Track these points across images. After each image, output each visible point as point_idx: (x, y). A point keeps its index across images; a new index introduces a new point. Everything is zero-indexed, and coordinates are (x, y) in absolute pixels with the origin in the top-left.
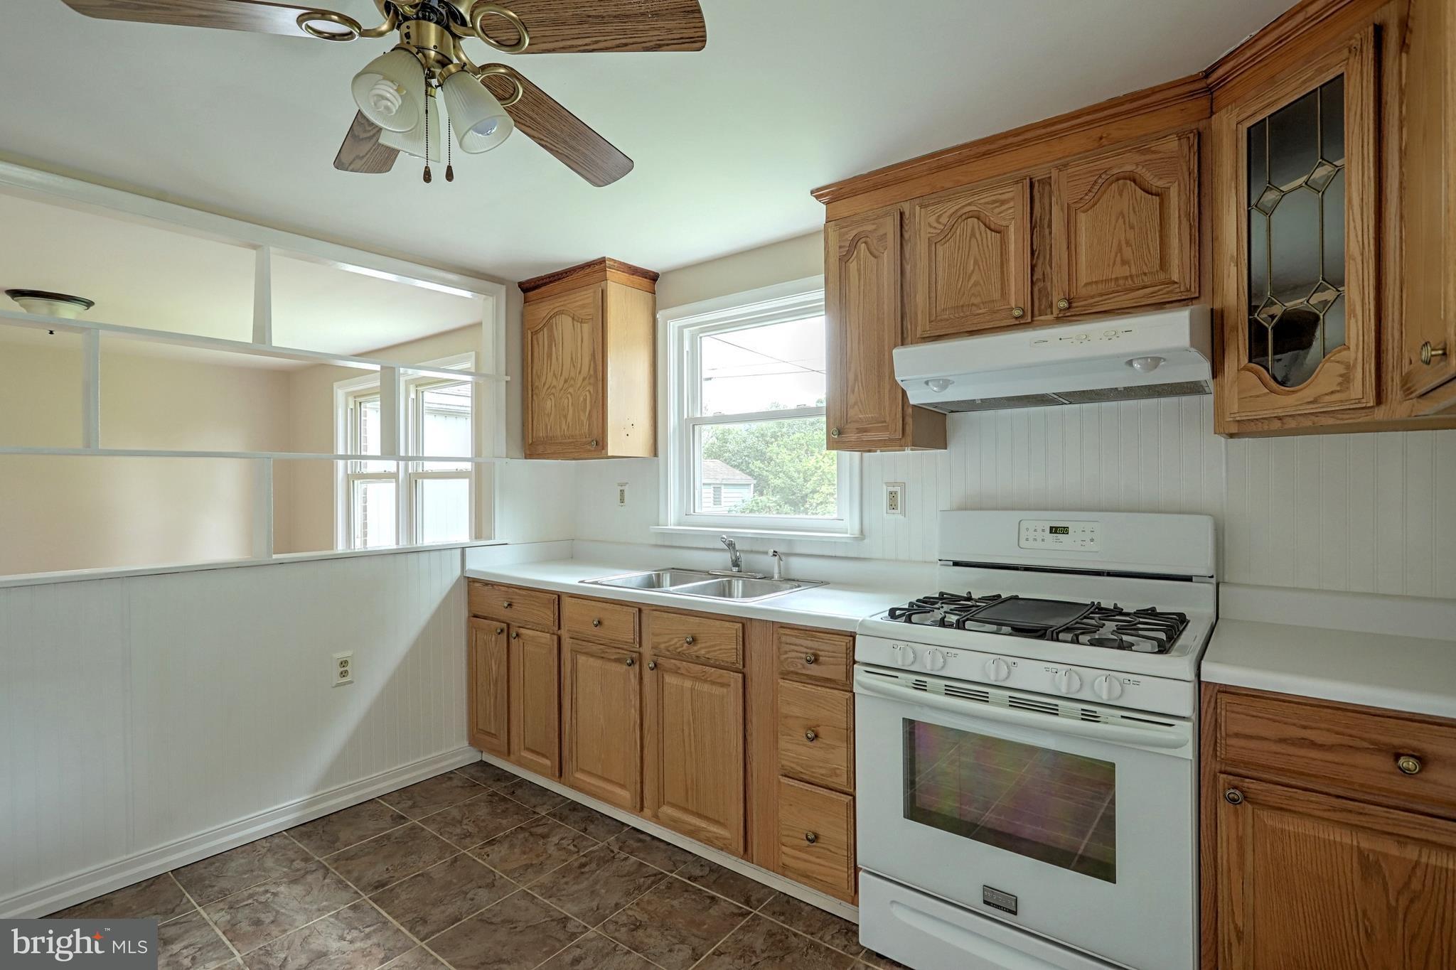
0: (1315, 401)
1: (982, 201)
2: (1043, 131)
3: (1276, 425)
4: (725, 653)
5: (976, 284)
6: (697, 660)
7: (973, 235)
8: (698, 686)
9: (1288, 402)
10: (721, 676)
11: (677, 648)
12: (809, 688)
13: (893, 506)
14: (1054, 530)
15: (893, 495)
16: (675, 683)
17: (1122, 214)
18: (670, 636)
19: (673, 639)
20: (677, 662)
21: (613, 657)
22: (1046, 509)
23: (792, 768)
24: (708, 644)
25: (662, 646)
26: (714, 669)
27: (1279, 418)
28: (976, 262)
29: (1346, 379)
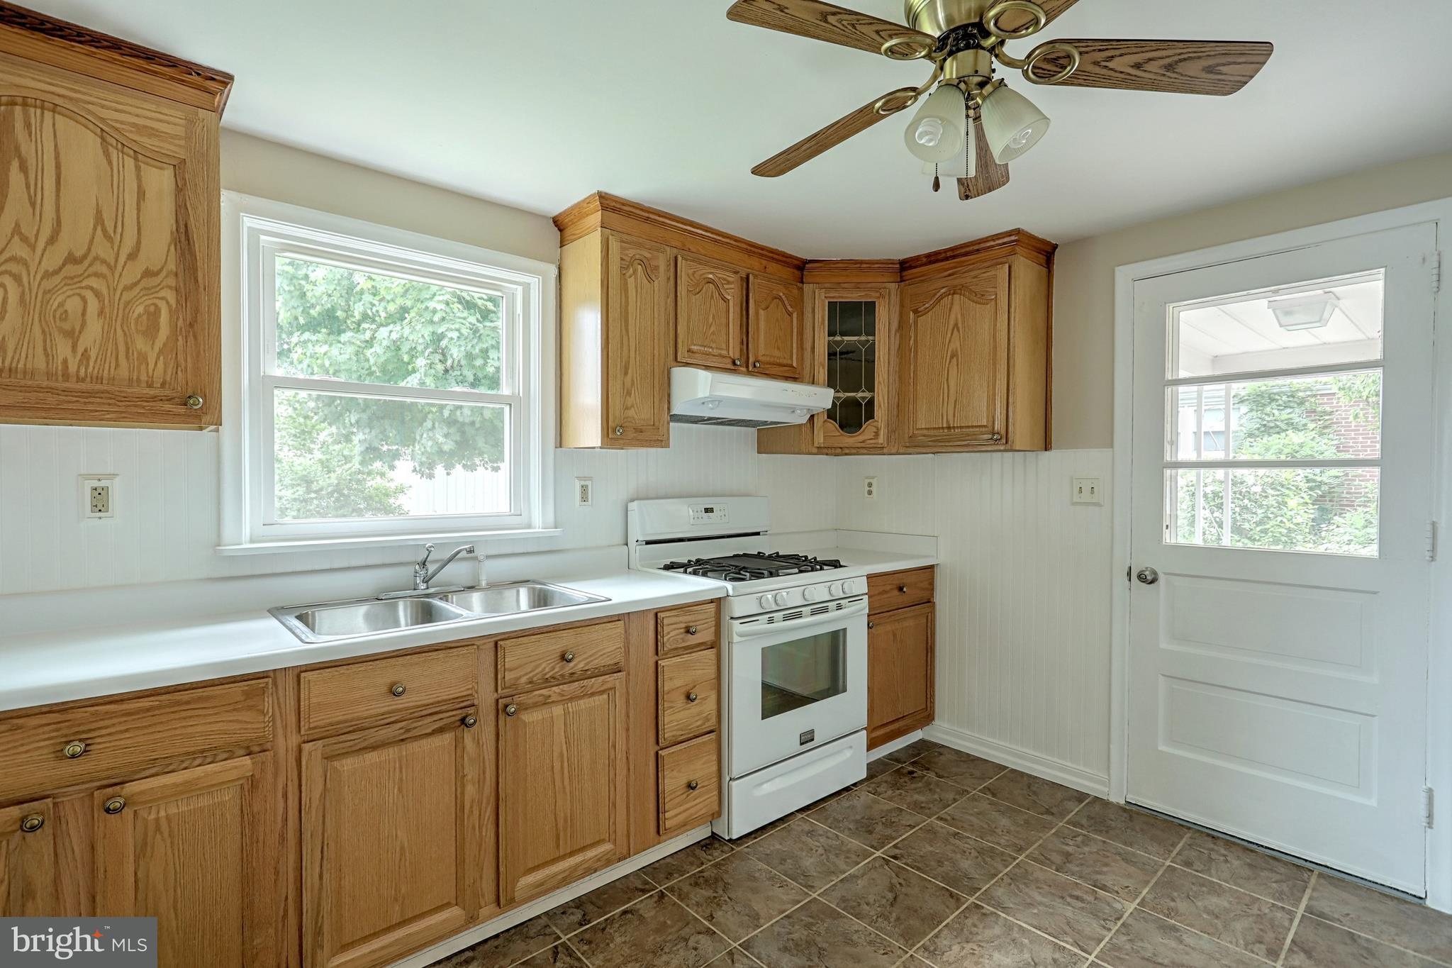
0: (863, 442)
1: (720, 276)
2: (734, 243)
3: (839, 451)
4: (608, 656)
5: (713, 333)
6: (573, 678)
7: (712, 297)
8: (572, 707)
9: (849, 440)
10: (604, 683)
11: (546, 674)
12: (686, 657)
13: (584, 498)
14: (707, 510)
15: (584, 489)
16: (540, 717)
17: (777, 320)
18: (534, 664)
19: (541, 664)
20: (544, 692)
21: (429, 731)
22: (709, 496)
23: (673, 736)
24: (585, 656)
25: (524, 680)
26: (593, 680)
27: (841, 448)
28: (713, 318)
29: (877, 434)
